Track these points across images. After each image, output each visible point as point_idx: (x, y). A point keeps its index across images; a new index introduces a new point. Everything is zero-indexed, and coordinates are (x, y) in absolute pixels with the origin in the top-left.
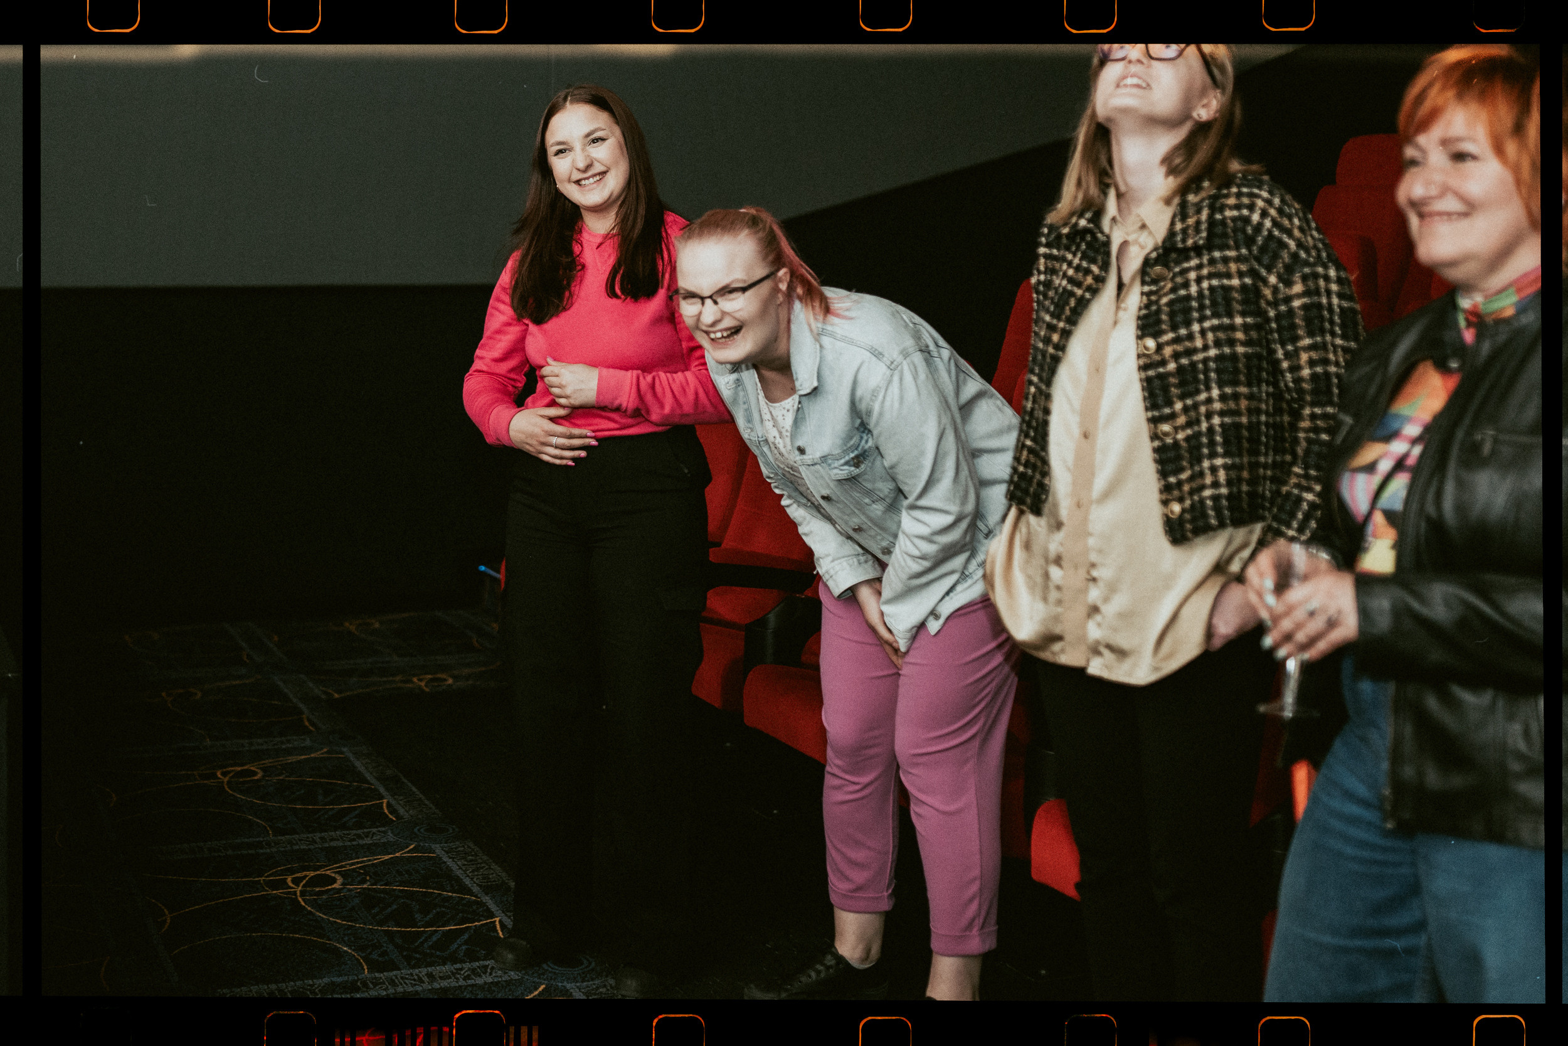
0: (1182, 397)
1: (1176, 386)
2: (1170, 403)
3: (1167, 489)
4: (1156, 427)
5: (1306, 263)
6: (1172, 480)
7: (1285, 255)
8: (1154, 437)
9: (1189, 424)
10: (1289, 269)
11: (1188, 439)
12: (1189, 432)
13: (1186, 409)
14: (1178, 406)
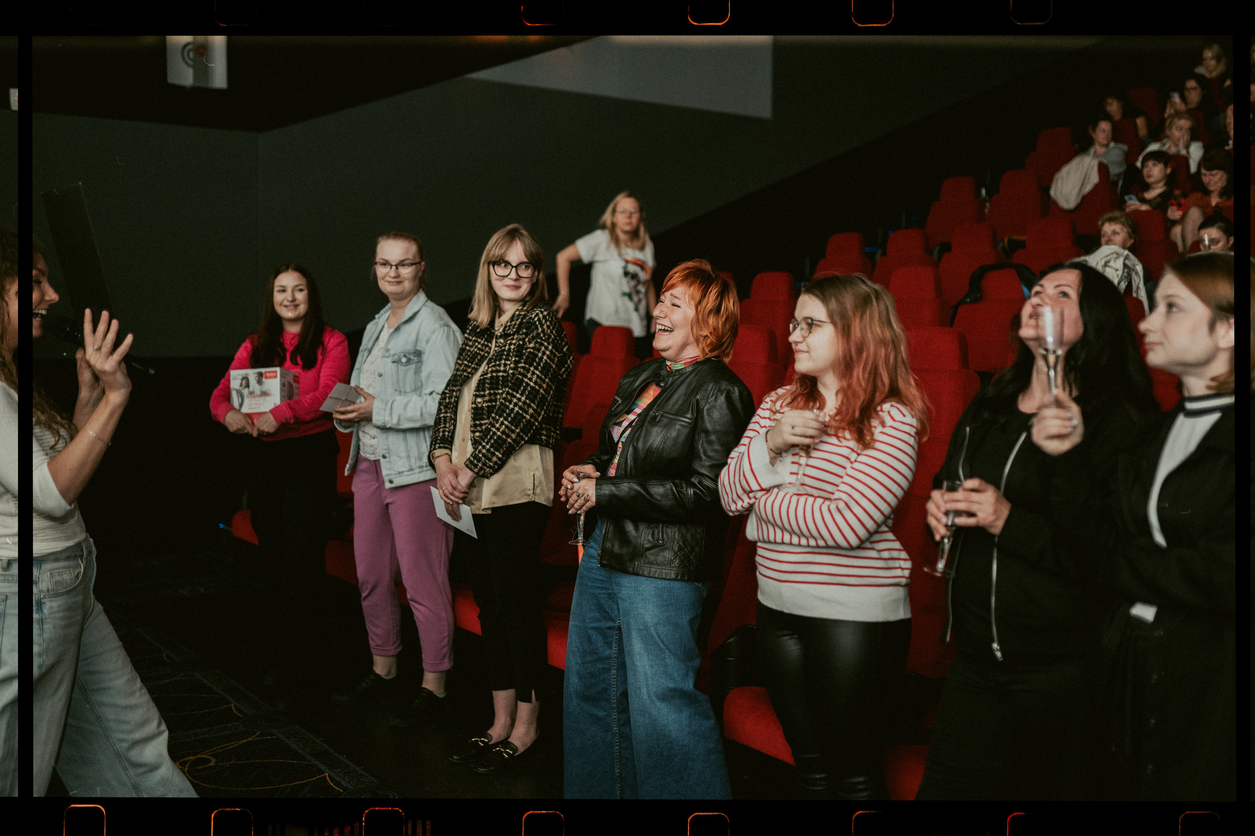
0: (490, 389)
1: (488, 384)
2: (484, 391)
3: (475, 426)
4: (476, 399)
5: (541, 338)
6: (478, 422)
7: (535, 332)
8: (474, 403)
9: (490, 401)
10: (533, 338)
11: (488, 407)
12: (489, 404)
13: (490, 394)
14: (487, 392)
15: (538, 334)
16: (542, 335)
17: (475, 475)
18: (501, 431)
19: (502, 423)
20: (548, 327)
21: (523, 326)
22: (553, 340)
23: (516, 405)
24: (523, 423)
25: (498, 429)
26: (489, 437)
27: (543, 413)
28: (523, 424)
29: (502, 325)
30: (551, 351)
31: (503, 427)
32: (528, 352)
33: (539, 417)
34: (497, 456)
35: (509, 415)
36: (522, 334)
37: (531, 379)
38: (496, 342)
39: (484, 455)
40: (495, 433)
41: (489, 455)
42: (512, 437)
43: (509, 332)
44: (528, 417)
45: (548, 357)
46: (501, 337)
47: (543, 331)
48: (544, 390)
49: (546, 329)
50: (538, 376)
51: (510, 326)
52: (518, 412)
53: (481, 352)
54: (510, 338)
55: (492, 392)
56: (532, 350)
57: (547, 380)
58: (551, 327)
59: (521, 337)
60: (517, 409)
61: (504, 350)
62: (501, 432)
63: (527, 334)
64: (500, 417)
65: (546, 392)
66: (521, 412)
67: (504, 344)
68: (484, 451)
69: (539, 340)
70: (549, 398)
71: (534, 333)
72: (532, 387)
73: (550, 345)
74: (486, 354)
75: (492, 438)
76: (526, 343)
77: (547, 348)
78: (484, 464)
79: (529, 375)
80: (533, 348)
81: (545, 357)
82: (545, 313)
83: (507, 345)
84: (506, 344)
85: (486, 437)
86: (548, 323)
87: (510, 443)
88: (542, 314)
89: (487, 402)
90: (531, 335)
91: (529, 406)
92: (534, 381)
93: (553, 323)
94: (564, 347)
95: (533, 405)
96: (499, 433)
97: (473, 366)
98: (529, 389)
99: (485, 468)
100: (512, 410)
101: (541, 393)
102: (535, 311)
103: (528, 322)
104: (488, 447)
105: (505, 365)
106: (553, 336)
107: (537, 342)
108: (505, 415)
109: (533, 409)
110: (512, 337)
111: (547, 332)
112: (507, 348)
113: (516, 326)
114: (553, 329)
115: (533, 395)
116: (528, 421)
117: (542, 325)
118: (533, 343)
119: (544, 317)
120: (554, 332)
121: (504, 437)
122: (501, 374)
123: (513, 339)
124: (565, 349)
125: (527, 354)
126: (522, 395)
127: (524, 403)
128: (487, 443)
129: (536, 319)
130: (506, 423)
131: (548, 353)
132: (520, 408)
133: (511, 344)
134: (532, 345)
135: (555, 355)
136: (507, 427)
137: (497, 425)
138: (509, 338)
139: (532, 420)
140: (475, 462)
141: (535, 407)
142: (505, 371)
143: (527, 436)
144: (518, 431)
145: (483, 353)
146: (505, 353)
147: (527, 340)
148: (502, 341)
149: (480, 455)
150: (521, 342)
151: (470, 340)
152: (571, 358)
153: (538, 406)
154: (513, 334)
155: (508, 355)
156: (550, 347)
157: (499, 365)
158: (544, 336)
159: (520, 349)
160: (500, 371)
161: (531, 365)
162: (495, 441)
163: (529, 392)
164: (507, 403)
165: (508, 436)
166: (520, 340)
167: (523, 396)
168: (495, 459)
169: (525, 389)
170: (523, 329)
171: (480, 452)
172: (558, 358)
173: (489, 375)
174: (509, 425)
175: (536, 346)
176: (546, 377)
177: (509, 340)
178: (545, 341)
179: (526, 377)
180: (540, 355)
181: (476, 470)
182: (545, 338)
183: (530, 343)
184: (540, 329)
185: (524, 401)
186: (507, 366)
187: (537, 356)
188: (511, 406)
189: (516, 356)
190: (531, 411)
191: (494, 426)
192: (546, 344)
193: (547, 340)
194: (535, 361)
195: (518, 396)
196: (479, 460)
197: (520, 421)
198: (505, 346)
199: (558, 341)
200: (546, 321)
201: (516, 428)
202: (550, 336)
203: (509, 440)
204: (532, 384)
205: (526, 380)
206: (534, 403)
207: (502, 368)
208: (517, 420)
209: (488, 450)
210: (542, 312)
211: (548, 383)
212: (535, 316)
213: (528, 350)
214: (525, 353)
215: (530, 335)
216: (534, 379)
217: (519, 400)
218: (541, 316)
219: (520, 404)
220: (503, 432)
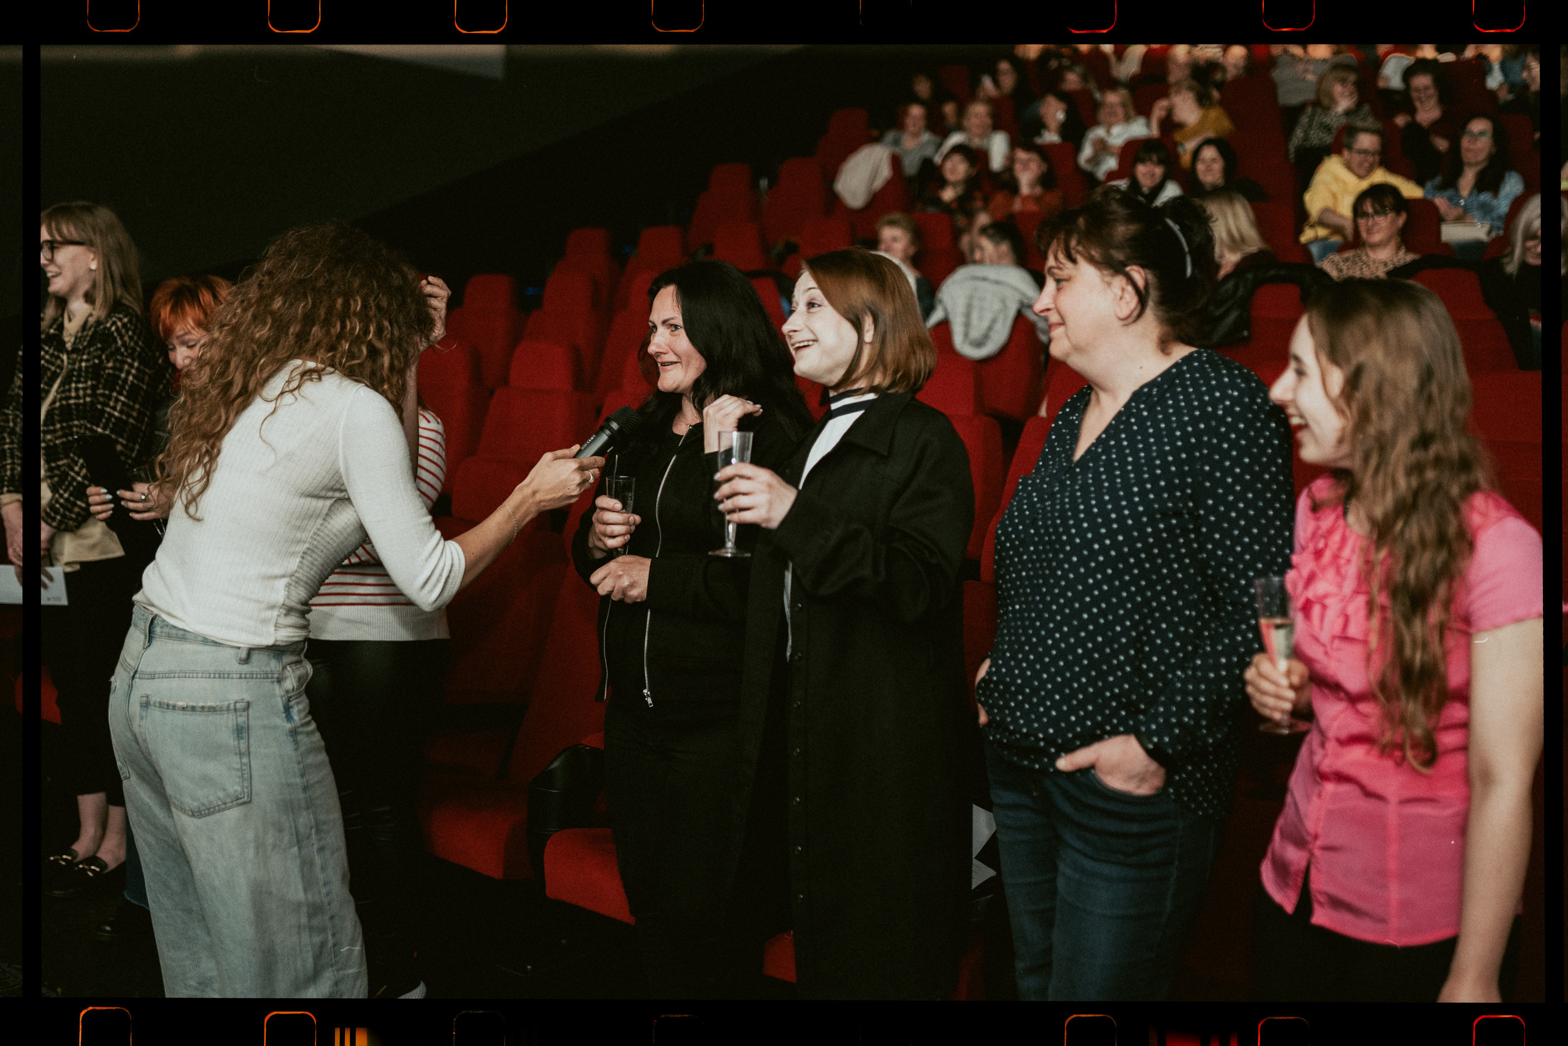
0: (60, 422)
2: (54, 424)
4: (45, 436)
7: (114, 346)
8: (44, 441)
9: (62, 436)
12: (61, 440)
16: (123, 350)
17: (53, 530)
19: (83, 465)
20: (131, 338)
21: (97, 337)
22: (140, 354)
25: (78, 472)
26: (66, 483)
30: (138, 369)
31: (85, 469)
32: (106, 374)
34: (80, 507)
37: (114, 408)
39: (61, 505)
40: (74, 479)
41: (69, 506)
45: (135, 377)
47: (124, 344)
48: (134, 419)
49: (129, 340)
51: (82, 337)
53: (50, 366)
55: (64, 424)
56: (111, 371)
61: (74, 370)
63: (103, 350)
68: (62, 501)
69: (119, 357)
71: (112, 347)
72: (116, 418)
74: (58, 370)
75: (70, 484)
76: (103, 362)
78: (64, 516)
79: (112, 404)
80: (112, 368)
81: (131, 378)
85: (64, 483)
86: (130, 333)
89: (59, 437)
90: (109, 351)
93: (138, 331)
96: (79, 479)
99: (66, 521)
102: (111, 318)
104: (66, 495)
105: (77, 389)
106: (138, 349)
107: (117, 360)
111: (130, 344)
112: (77, 366)
113: (88, 339)
117: (122, 338)
118: (113, 360)
119: (124, 325)
122: (72, 401)
125: (105, 376)
128: (65, 491)
129: (113, 328)
131: (133, 371)
134: (110, 365)
135: (145, 373)
137: (76, 469)
140: (52, 514)
141: (124, 442)
142: (78, 397)
145: (53, 368)
146: (75, 373)
147: (104, 357)
149: (58, 506)
150: (97, 361)
153: (128, 440)
155: (79, 376)
156: (136, 364)
157: (70, 390)
158: (126, 350)
159: (95, 372)
160: (70, 398)
161: (112, 390)
163: (114, 424)
166: (95, 357)
168: (76, 510)
169: (108, 420)
170: (96, 345)
171: (57, 501)
173: (58, 404)
175: (117, 364)
176: (134, 402)
178: (127, 357)
179: (108, 405)
180: (123, 375)
181: (54, 524)
182: (128, 353)
183: (108, 361)
184: (120, 342)
186: (80, 391)
187: (119, 377)
189: (92, 379)
191: (72, 470)
192: (129, 360)
193: (131, 355)
194: (118, 384)
195: (100, 429)
196: (57, 512)
199: (144, 355)
200: (126, 332)
202: (134, 350)
204: (116, 414)
207: (73, 394)
209: (67, 500)
213: (107, 371)
214: (103, 376)
215: (106, 350)
216: (118, 408)
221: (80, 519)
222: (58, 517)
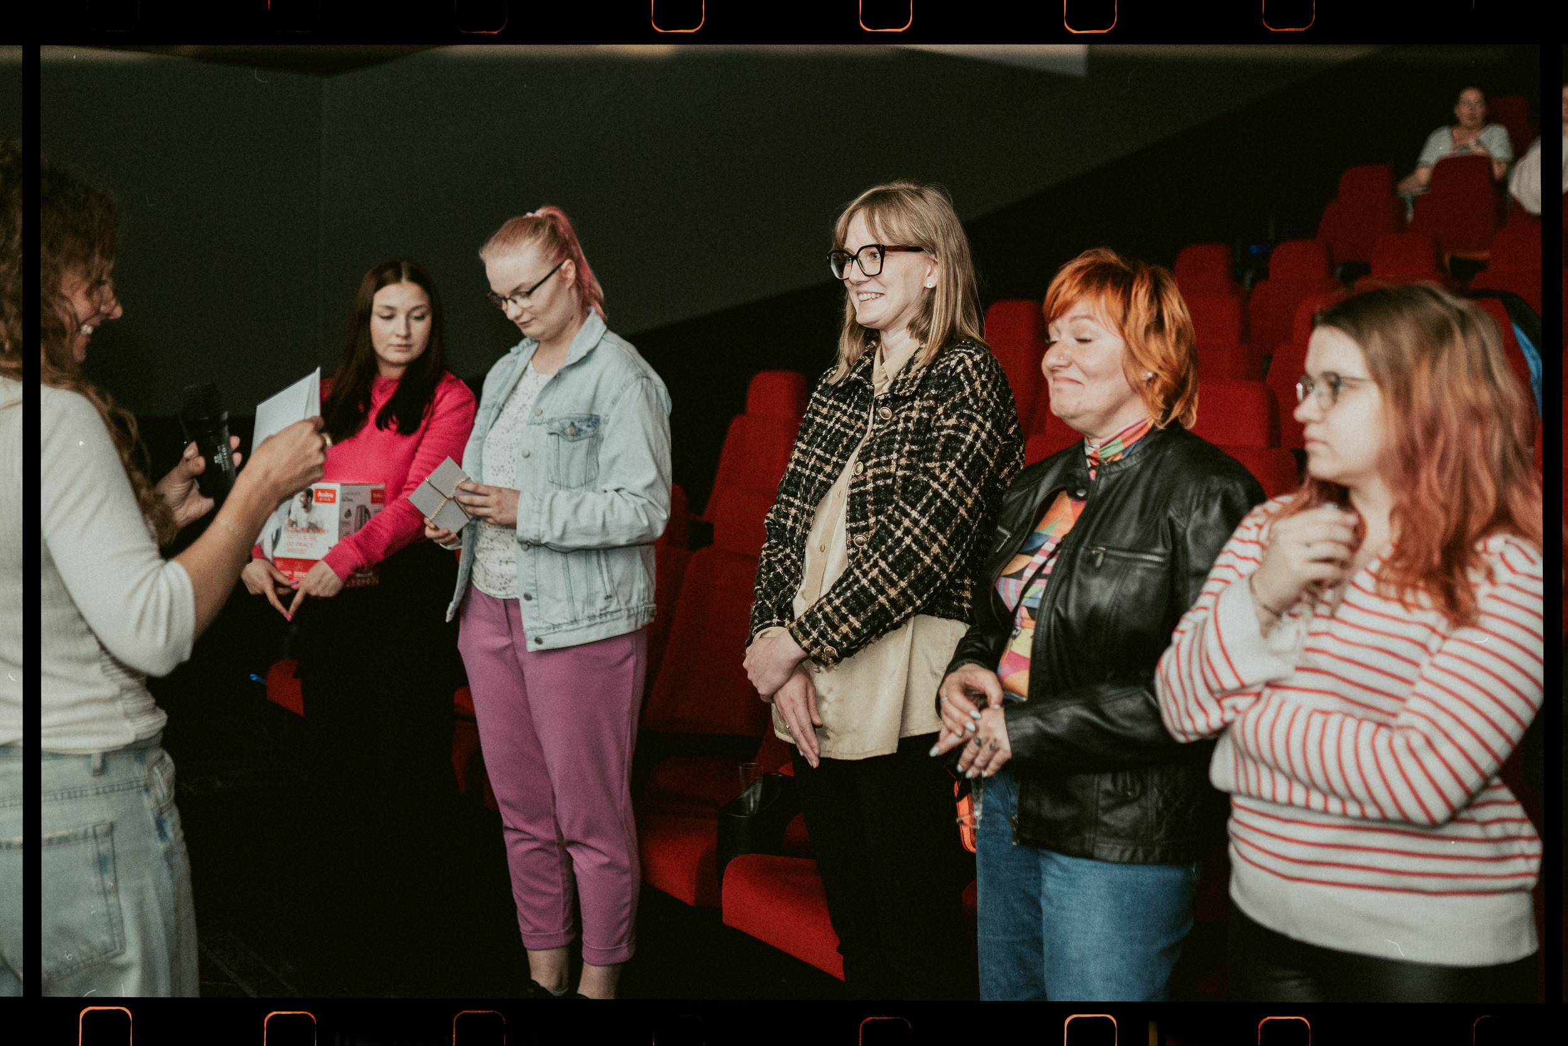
0: (876, 513)
1: (871, 503)
2: (865, 517)
4: (852, 537)
5: (970, 408)
7: (958, 395)
8: (850, 545)
10: (954, 407)
14: (872, 520)
15: (964, 400)
16: (971, 401)
18: (869, 577)
19: (875, 564)
20: (984, 385)
21: (930, 382)
22: (993, 411)
23: (907, 532)
24: (917, 570)
25: (865, 574)
27: (958, 556)
28: (915, 573)
29: (886, 377)
30: (989, 434)
31: (876, 571)
32: (943, 436)
33: (950, 564)
35: (890, 550)
36: (928, 398)
38: (875, 413)
42: (888, 595)
43: (901, 393)
44: (928, 560)
45: (983, 443)
46: (885, 402)
47: (973, 394)
48: (968, 511)
49: (980, 389)
50: (960, 482)
51: (904, 381)
52: (909, 547)
53: (847, 431)
54: (906, 406)
56: (952, 432)
57: (975, 491)
58: (989, 386)
59: (926, 404)
60: (908, 540)
61: (895, 432)
62: (869, 581)
63: (938, 399)
64: (875, 551)
65: (970, 516)
66: (915, 547)
67: (895, 419)
69: (966, 412)
70: (974, 528)
71: (955, 396)
72: (945, 502)
73: (988, 421)
74: (858, 435)
76: (939, 418)
77: (982, 426)
78: (823, 635)
79: (943, 478)
80: (953, 427)
81: (978, 445)
82: (978, 357)
83: (901, 421)
84: (899, 418)
86: (983, 377)
87: (882, 605)
88: (972, 360)
90: (950, 401)
91: (934, 538)
92: (950, 489)
94: (1010, 426)
95: (940, 537)
96: (864, 582)
97: (834, 459)
98: (939, 504)
100: (900, 540)
101: (961, 515)
102: (956, 353)
103: (942, 376)
106: (992, 404)
107: (961, 416)
108: (883, 548)
109: (941, 546)
110: (909, 404)
111: (981, 394)
112: (901, 426)
113: (917, 382)
114: (994, 388)
115: (943, 516)
116: (929, 569)
117: (971, 381)
118: (955, 417)
119: (976, 365)
120: (995, 397)
121: (873, 590)
123: (911, 408)
124: (1011, 431)
125: (942, 439)
126: (922, 513)
127: (925, 530)
129: (960, 369)
130: (882, 564)
131: (984, 435)
132: (915, 539)
133: (907, 419)
134: (951, 421)
135: (996, 442)
136: (882, 572)
138: (902, 407)
139: (936, 568)
141: (945, 542)
143: (920, 598)
144: (903, 584)
145: (852, 433)
146: (898, 438)
147: (940, 410)
148: (887, 410)
150: (925, 415)
151: (824, 405)
152: (1021, 448)
153: (950, 541)
154: (912, 398)
156: (988, 425)
157: (887, 459)
158: (976, 402)
159: (924, 427)
162: (854, 595)
163: (937, 509)
164: (892, 527)
165: (882, 591)
166: (923, 409)
167: (924, 516)
170: (931, 388)
172: (999, 448)
174: (888, 570)
175: (960, 423)
176: (974, 485)
177: (903, 410)
178: (977, 412)
180: (969, 439)
182: (978, 407)
183: (948, 417)
184: (968, 390)
185: (924, 527)
188: (899, 533)
189: (912, 442)
190: (935, 549)
192: (979, 418)
193: (982, 411)
194: (959, 450)
195: (914, 514)
197: (910, 567)
198: (897, 423)
199: (1001, 413)
200: (980, 374)
201: (901, 578)
202: (987, 403)
203: (882, 599)
204: (945, 495)
205: (935, 485)
206: (943, 532)
208: (904, 563)
210: (971, 356)
211: (976, 497)
212: (959, 363)
213: (945, 432)
214: (937, 438)
215: (946, 400)
217: (916, 522)
218: (969, 362)
219: (917, 531)
220: (873, 582)
221: (845, 645)
222: (815, 634)
